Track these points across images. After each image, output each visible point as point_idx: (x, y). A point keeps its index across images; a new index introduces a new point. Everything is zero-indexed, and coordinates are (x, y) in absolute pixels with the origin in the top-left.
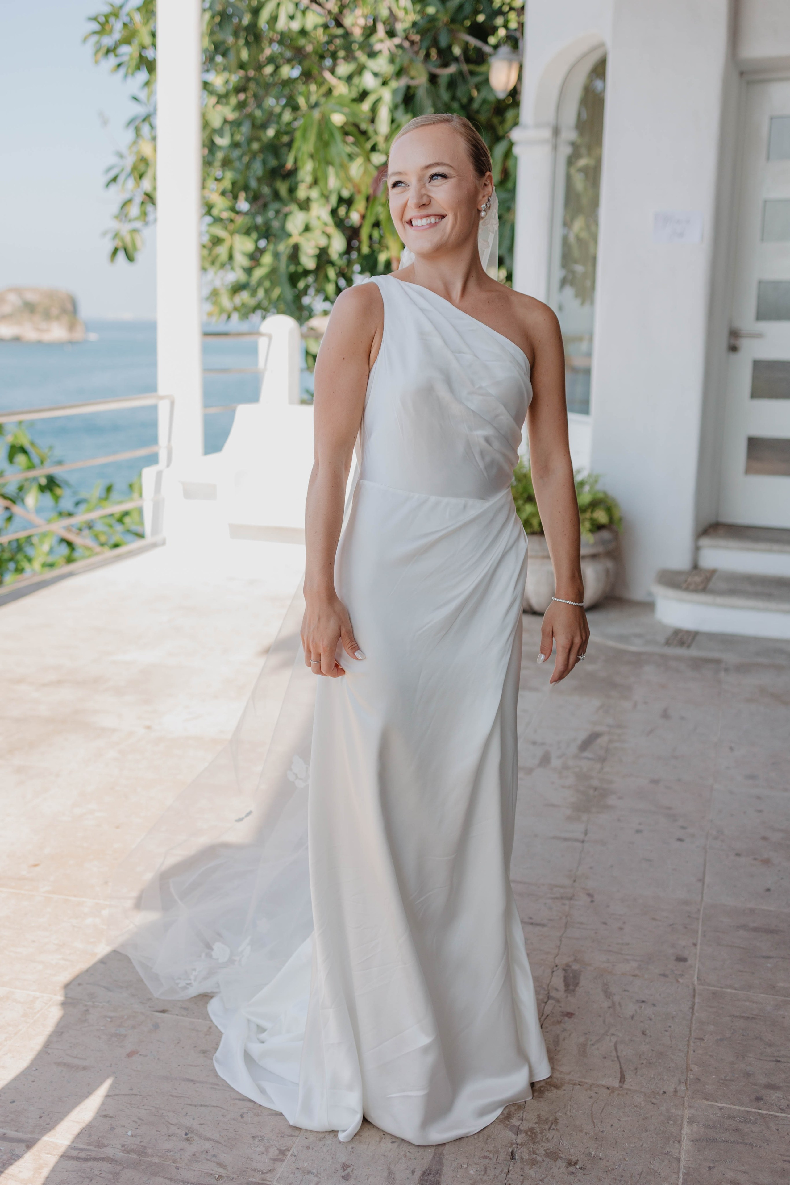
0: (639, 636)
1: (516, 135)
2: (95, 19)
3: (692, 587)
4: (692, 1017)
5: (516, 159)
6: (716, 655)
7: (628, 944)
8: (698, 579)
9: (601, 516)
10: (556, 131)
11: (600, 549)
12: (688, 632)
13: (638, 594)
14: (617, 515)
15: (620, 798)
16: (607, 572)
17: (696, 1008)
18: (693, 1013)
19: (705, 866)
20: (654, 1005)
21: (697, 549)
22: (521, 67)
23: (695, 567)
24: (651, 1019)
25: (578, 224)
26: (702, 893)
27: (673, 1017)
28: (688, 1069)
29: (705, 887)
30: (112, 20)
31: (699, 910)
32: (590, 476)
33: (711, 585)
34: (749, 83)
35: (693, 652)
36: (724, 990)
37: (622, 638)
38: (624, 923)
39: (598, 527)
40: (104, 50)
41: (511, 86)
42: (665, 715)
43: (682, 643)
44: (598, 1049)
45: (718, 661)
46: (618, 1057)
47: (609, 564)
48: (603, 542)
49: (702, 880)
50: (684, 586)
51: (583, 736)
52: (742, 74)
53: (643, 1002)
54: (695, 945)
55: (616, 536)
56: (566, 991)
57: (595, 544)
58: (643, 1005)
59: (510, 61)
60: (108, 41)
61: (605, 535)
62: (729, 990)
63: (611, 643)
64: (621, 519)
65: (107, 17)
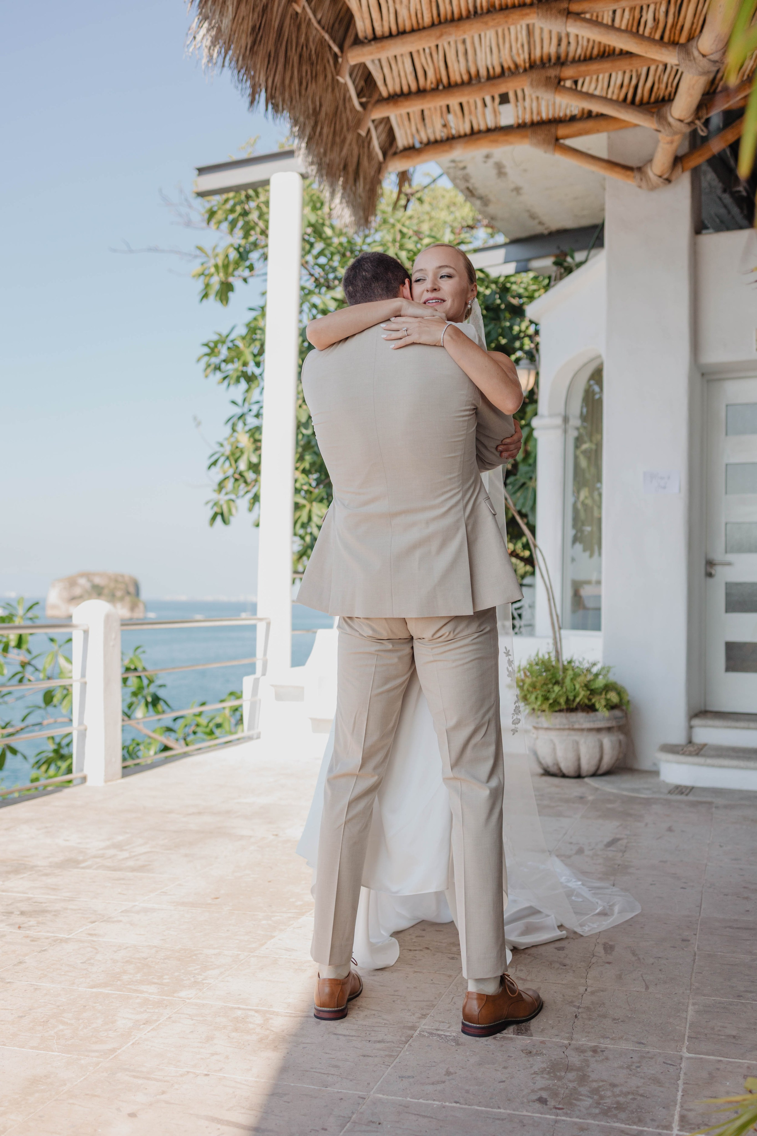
0: (647, 789)
1: (535, 422)
2: (206, 345)
3: (687, 753)
4: (694, 964)
5: (536, 440)
6: (709, 799)
7: (648, 934)
8: (691, 749)
9: (613, 697)
10: (566, 420)
11: (613, 724)
12: (686, 787)
13: (645, 764)
14: (626, 699)
15: (638, 869)
16: (620, 742)
17: (696, 960)
18: (694, 962)
19: (702, 900)
20: (667, 959)
21: (691, 727)
22: (537, 374)
23: (690, 742)
24: (665, 965)
25: (584, 493)
26: (700, 912)
27: (680, 964)
28: (691, 984)
29: (702, 909)
30: (220, 345)
31: (698, 920)
32: (603, 668)
33: (702, 752)
34: (708, 381)
35: (691, 798)
36: (716, 953)
37: (633, 790)
38: (644, 925)
39: (612, 707)
40: (213, 367)
41: (530, 387)
42: (670, 829)
43: (682, 793)
44: (629, 976)
45: (710, 803)
46: (644, 980)
47: (622, 737)
48: (616, 718)
49: (700, 907)
50: (681, 752)
51: (607, 840)
52: (703, 375)
53: (660, 958)
54: (695, 935)
55: (626, 715)
56: (605, 953)
57: (609, 719)
58: (660, 959)
59: (529, 370)
60: (215, 360)
61: (617, 713)
62: (719, 953)
63: (625, 793)
64: (628, 702)
65: (216, 343)
